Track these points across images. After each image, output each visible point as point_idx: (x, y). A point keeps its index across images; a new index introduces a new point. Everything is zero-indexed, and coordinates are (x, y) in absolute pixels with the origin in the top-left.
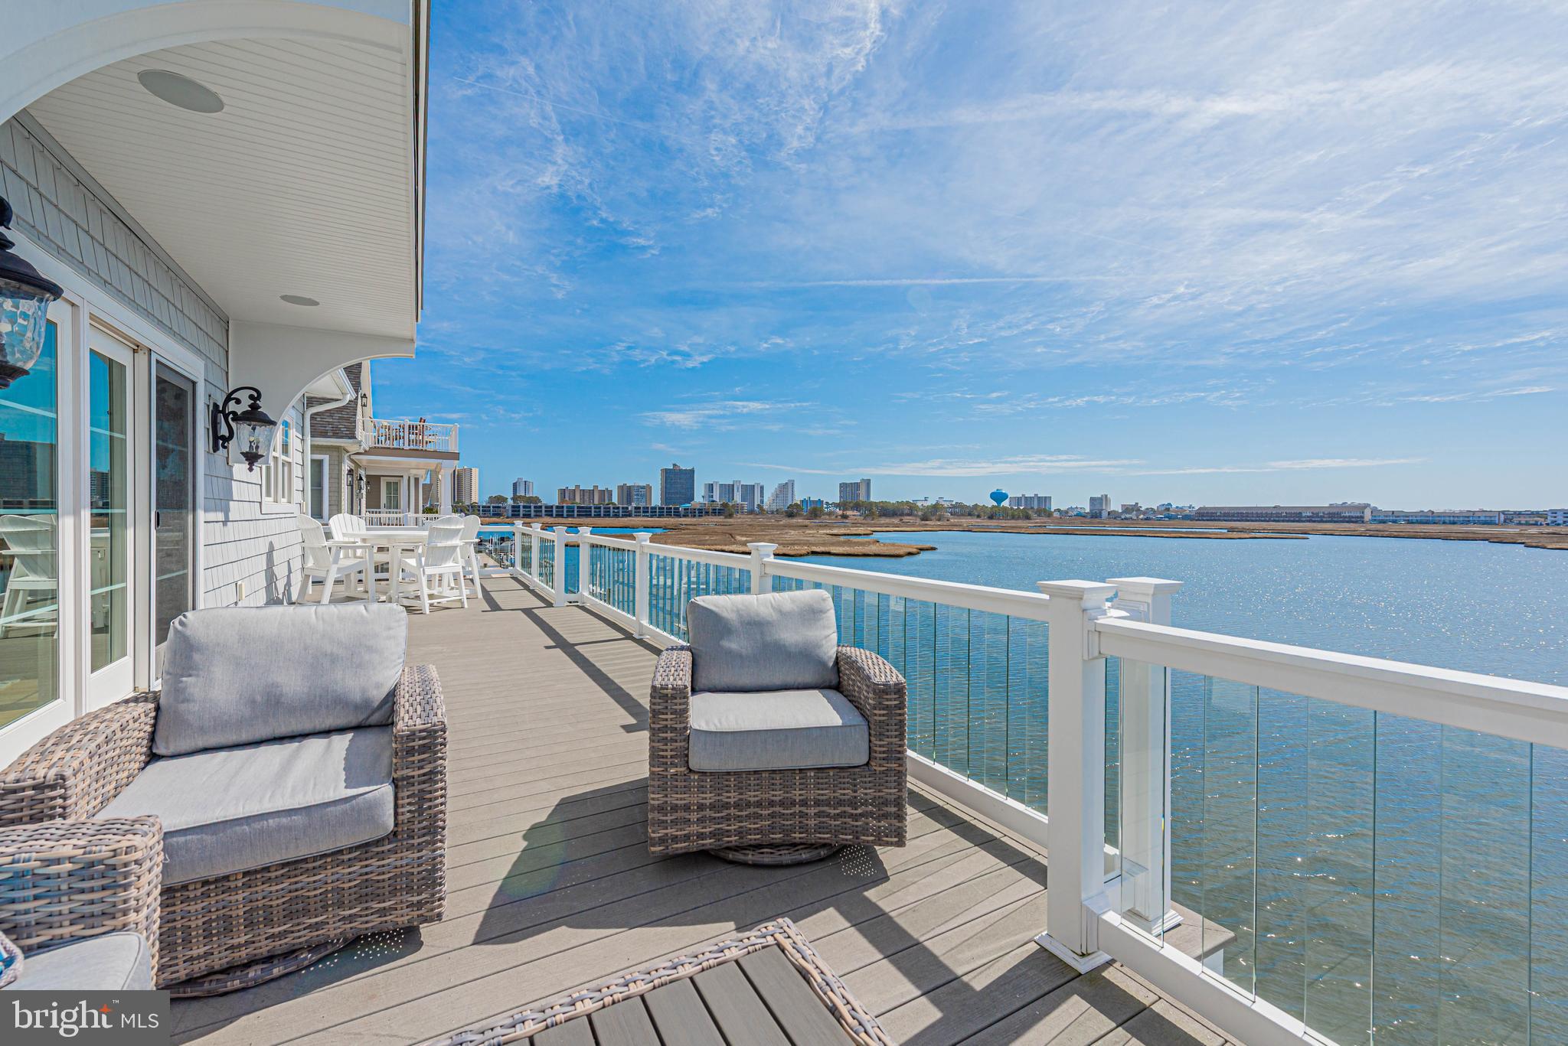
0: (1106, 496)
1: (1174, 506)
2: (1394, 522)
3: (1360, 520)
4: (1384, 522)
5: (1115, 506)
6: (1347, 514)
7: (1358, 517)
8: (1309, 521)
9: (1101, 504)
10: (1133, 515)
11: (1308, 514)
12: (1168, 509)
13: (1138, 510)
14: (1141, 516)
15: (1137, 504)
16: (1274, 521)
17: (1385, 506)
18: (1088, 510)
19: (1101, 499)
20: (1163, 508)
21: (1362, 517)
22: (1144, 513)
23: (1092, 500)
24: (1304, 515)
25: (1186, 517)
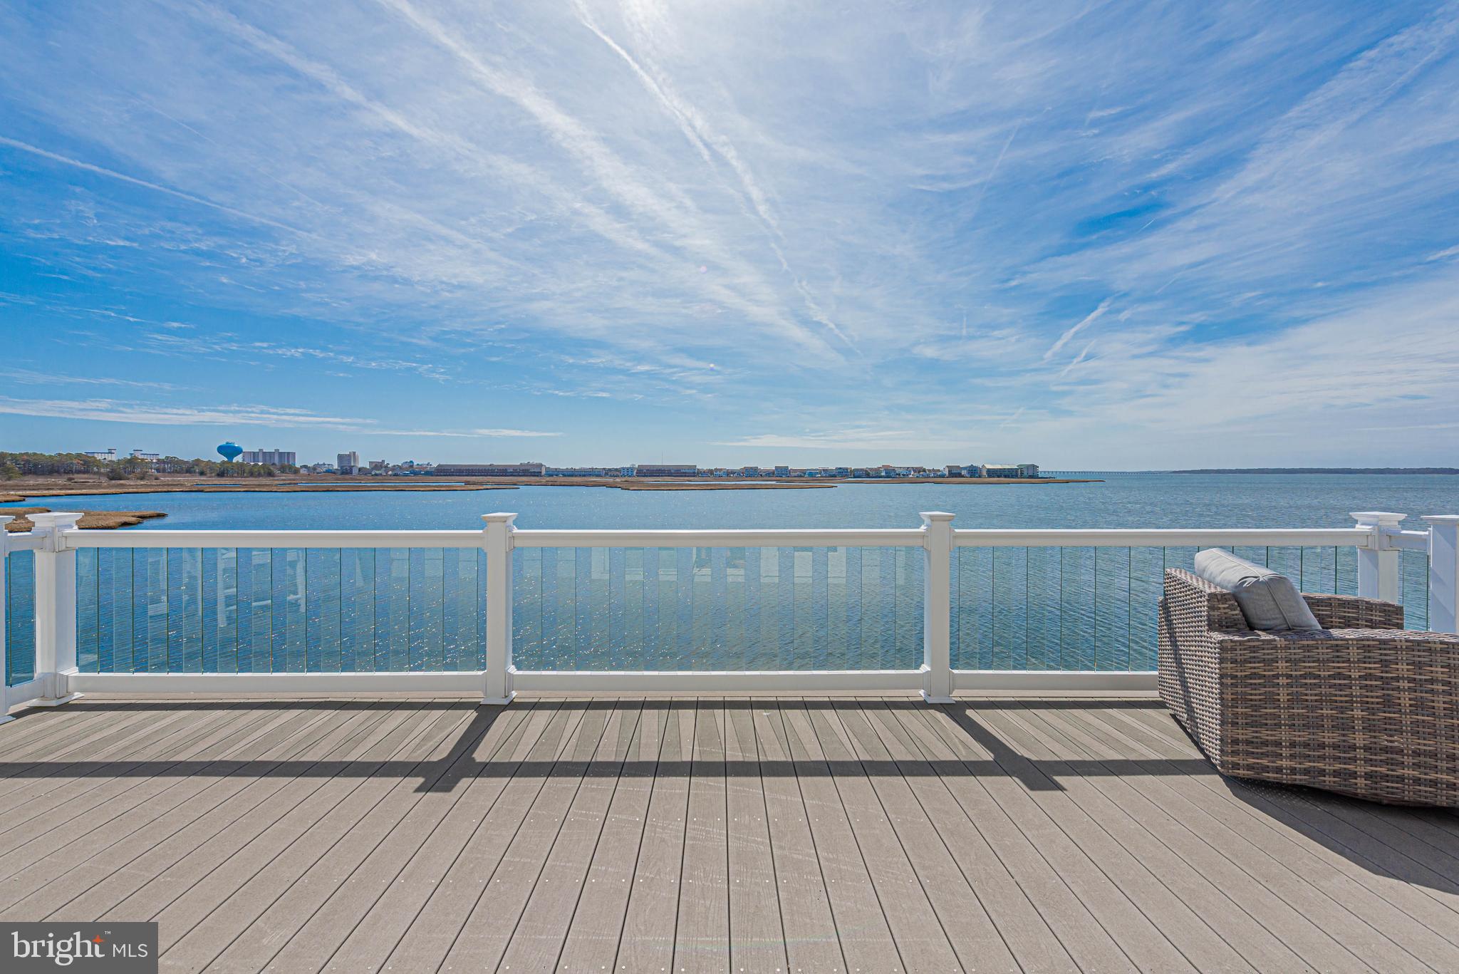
0: (354, 453)
1: (415, 464)
3: (538, 474)
4: (552, 476)
5: (363, 463)
6: (533, 471)
7: (538, 472)
8: (511, 476)
9: (349, 461)
10: (382, 472)
11: (512, 470)
12: (412, 466)
13: (386, 467)
14: (390, 473)
15: (383, 461)
16: (490, 475)
17: (553, 466)
18: (336, 467)
19: (349, 456)
20: (406, 466)
21: (541, 473)
22: (392, 469)
23: (340, 457)
25: (429, 473)
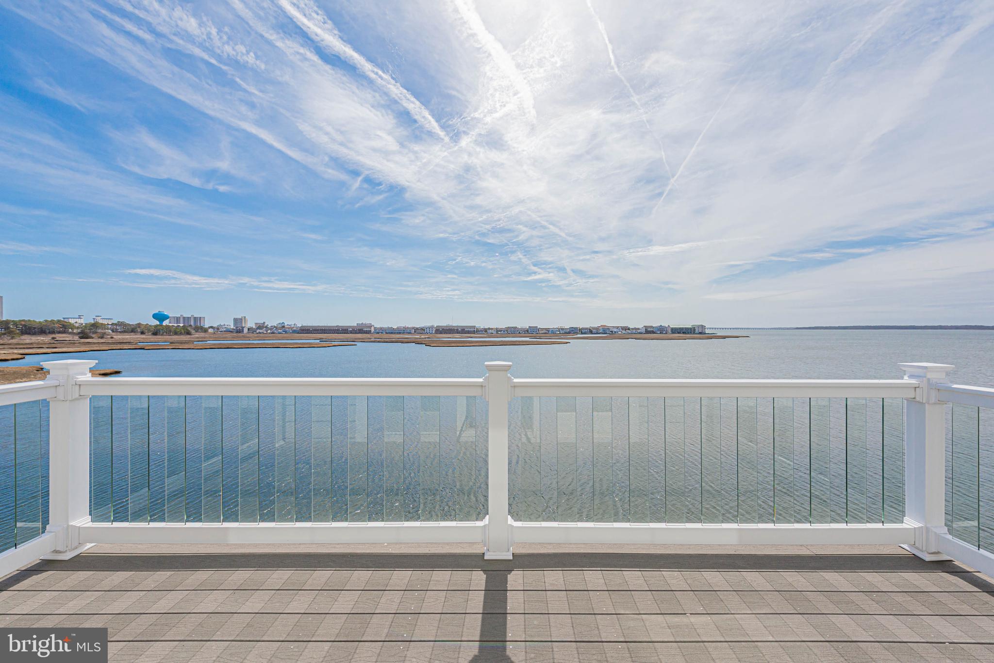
0: (245, 317)
1: (286, 325)
2: (382, 333)
3: (369, 332)
4: (378, 333)
5: (251, 324)
6: (365, 330)
7: (369, 331)
8: (351, 333)
9: (242, 322)
10: (264, 330)
12: (284, 327)
13: (266, 327)
14: (269, 331)
15: (264, 323)
16: (336, 333)
17: (378, 325)
18: (232, 327)
19: (241, 319)
20: (280, 326)
21: (370, 331)
22: (271, 329)
23: (236, 320)
24: (349, 330)
25: (294, 332)
